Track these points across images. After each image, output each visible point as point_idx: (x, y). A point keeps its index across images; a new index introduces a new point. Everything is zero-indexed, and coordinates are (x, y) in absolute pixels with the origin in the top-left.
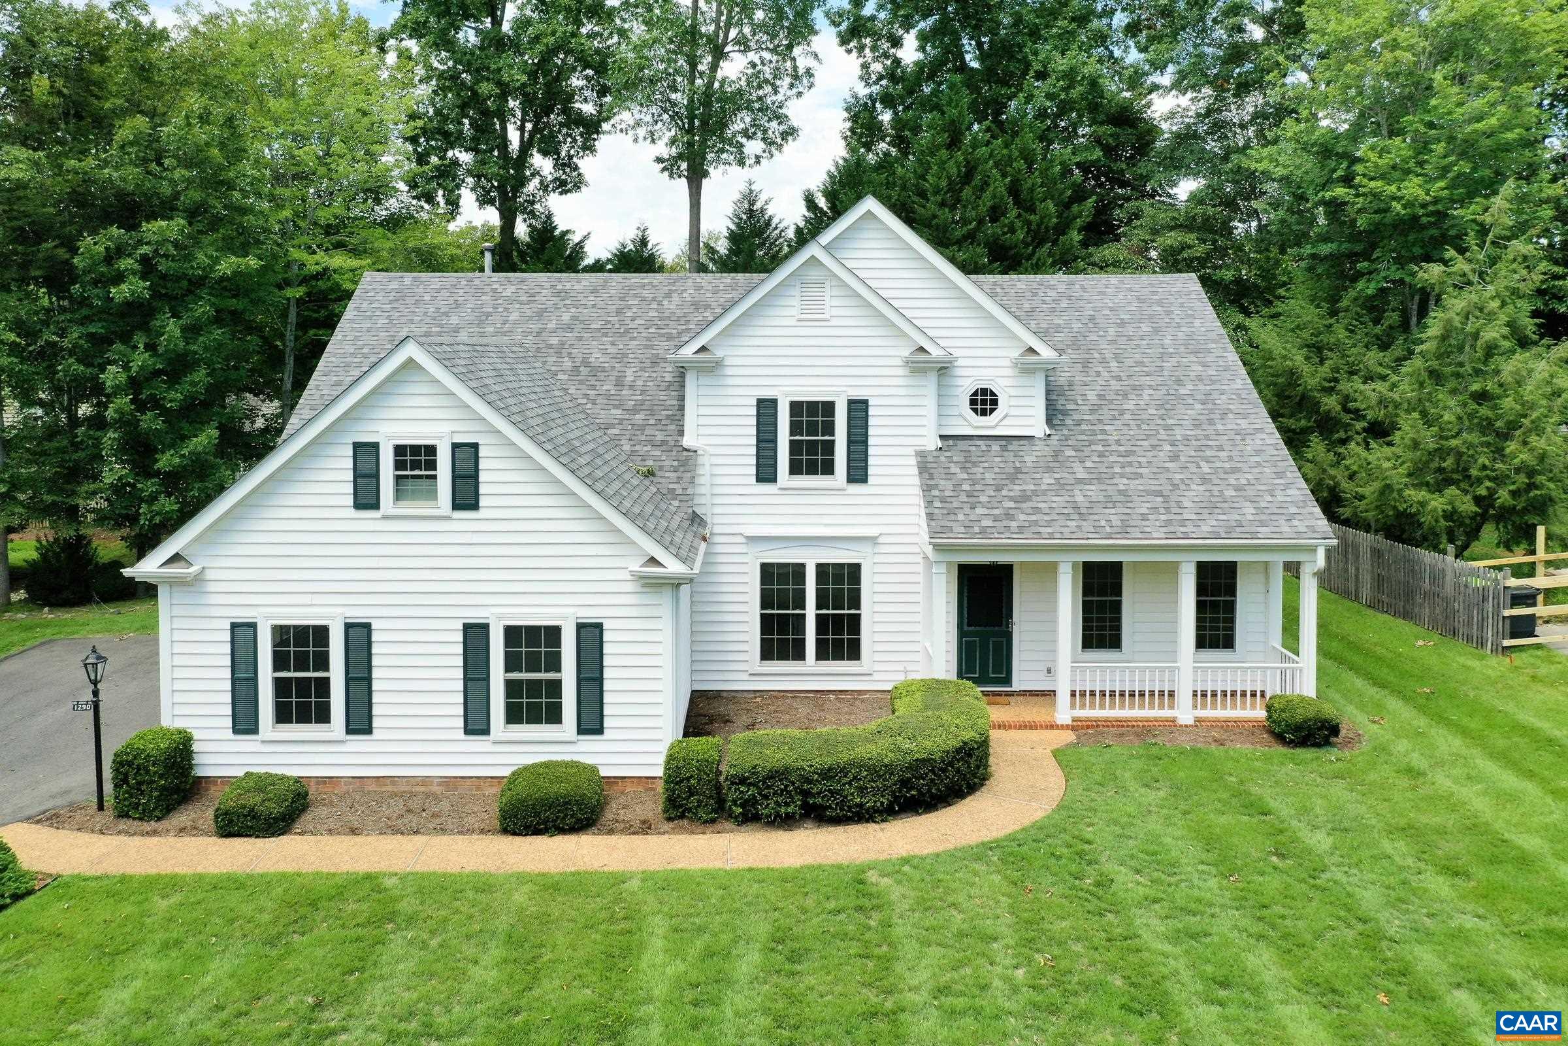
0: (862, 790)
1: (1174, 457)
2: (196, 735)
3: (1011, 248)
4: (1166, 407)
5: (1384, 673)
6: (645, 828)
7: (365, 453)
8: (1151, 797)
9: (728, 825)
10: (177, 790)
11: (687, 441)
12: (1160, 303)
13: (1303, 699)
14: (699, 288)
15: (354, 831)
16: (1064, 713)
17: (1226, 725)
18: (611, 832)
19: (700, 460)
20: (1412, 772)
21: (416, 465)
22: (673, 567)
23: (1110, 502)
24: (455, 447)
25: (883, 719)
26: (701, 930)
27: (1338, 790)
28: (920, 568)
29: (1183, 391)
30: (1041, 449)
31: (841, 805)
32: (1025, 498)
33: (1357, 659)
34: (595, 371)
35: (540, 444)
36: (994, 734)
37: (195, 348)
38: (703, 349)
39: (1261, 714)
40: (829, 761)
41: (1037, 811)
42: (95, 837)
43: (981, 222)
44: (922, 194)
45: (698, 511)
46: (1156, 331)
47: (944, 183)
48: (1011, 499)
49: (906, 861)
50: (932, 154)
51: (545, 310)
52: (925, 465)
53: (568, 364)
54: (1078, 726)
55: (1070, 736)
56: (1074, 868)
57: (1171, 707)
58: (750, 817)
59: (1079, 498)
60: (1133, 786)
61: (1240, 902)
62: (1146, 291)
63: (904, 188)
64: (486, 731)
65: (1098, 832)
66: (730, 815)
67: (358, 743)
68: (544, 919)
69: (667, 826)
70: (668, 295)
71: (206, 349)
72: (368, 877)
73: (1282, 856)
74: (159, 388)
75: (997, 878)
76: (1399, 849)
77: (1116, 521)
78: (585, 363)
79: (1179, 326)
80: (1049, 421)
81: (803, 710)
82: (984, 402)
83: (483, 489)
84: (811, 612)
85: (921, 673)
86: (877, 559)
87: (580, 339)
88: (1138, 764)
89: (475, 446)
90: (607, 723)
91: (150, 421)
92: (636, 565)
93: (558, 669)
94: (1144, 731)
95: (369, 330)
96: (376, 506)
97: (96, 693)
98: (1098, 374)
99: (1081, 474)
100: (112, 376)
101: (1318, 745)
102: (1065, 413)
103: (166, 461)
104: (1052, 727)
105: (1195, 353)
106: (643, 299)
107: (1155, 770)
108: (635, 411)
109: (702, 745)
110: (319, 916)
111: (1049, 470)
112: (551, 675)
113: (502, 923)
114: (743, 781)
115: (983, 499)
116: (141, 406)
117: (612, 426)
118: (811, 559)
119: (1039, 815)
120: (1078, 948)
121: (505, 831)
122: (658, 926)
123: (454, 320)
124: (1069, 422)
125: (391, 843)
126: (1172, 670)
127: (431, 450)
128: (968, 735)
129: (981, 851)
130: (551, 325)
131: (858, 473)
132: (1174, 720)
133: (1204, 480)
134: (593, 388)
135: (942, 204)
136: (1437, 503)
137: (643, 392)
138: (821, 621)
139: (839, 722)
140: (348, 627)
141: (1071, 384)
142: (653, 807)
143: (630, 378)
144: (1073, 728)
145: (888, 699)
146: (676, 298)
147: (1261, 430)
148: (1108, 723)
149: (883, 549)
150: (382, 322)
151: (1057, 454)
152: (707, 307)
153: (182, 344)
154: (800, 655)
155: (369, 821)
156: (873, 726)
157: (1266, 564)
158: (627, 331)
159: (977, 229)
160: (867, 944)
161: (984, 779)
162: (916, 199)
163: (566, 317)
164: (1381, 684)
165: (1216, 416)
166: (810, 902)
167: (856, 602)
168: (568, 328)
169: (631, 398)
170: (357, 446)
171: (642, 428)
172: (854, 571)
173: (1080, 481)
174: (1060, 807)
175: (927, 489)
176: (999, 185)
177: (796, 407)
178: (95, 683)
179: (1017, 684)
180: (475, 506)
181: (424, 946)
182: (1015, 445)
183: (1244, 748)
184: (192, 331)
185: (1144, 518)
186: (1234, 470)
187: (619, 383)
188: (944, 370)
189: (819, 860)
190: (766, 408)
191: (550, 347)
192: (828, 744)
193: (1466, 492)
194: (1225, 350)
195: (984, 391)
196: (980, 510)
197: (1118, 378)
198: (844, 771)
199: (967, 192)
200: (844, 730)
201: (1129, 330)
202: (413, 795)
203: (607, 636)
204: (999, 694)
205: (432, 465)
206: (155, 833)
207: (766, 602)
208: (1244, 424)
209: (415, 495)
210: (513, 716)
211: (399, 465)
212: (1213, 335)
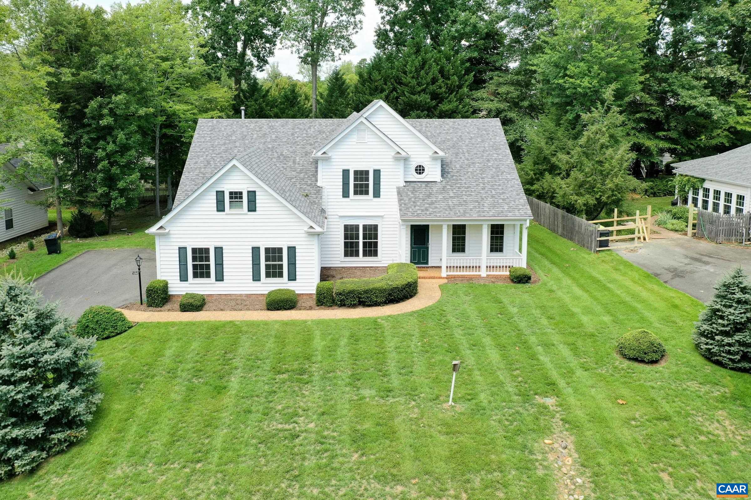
0: (377, 297)
1: (483, 189)
2: (169, 282)
3: (440, 94)
4: (483, 171)
5: (556, 260)
6: (311, 308)
7: (220, 195)
8: (467, 298)
9: (336, 307)
10: (165, 298)
11: (319, 184)
12: (485, 130)
13: (521, 268)
14: (320, 124)
15: (222, 310)
16: (444, 273)
17: (497, 277)
18: (300, 309)
19: (323, 190)
20: (551, 291)
21: (236, 198)
22: (318, 229)
23: (460, 204)
24: (248, 192)
25: (384, 275)
26: (330, 334)
27: (526, 296)
28: (398, 226)
29: (490, 164)
30: (439, 186)
31: (370, 301)
32: (432, 203)
33: (549, 254)
34: (286, 158)
35: (275, 191)
36: (419, 280)
37: (130, 142)
38: (324, 153)
39: (508, 273)
40: (367, 288)
41: (430, 303)
42: (143, 312)
43: (428, 84)
44: (405, 73)
45: (323, 207)
46: (483, 141)
47: (413, 69)
48: (428, 204)
49: (389, 316)
50: (409, 57)
51: (265, 134)
52: (400, 192)
53: (276, 155)
54: (448, 277)
55: (446, 281)
56: (439, 318)
57: (479, 271)
58: (342, 305)
59: (450, 203)
60: (462, 295)
61: (485, 326)
62: (481, 126)
63: (398, 70)
64: (259, 280)
65: (448, 308)
66: (336, 304)
67: (219, 284)
68: (285, 332)
69: (317, 308)
70: (310, 128)
71: (134, 142)
72: (231, 322)
73: (501, 314)
74: (118, 158)
75: (416, 320)
76: (537, 312)
77: (462, 211)
78: (282, 155)
79: (491, 139)
80: (442, 176)
81: (359, 273)
82: (420, 170)
83: (257, 205)
84: (361, 241)
85: (398, 261)
86: (384, 223)
87: (279, 145)
88: (464, 289)
89: (255, 192)
90: (297, 277)
91: (115, 170)
92: (306, 229)
93: (282, 261)
94: (470, 279)
95: (204, 142)
96: (224, 211)
97: (139, 269)
98: (461, 158)
99: (452, 195)
100: (100, 153)
101: (524, 283)
102: (448, 173)
103: (121, 184)
104: (440, 278)
105: (495, 150)
106: (301, 129)
107: (470, 291)
108: (300, 172)
109: (327, 284)
110: (219, 332)
111: (441, 193)
112: (280, 263)
113: (273, 333)
114: (340, 294)
115: (418, 204)
116: (112, 164)
117: (293, 178)
118: (361, 223)
119: (431, 304)
120: (436, 338)
121: (268, 309)
122: (318, 333)
123: (234, 138)
124: (449, 176)
125: (234, 313)
126: (480, 259)
127: (241, 193)
128: (410, 280)
129: (412, 314)
130: (268, 140)
131: (377, 194)
132: (480, 276)
133: (493, 197)
134: (285, 164)
135: (413, 77)
136: (581, 201)
137: (303, 166)
138: (364, 244)
139: (370, 277)
140: (216, 248)
141: (451, 162)
142: (313, 303)
143: (298, 160)
144: (447, 278)
145: (386, 269)
146: (312, 129)
147: (514, 179)
148: (458, 276)
149: (385, 220)
150: (208, 139)
151: (444, 187)
152: (324, 132)
153: (125, 141)
154: (357, 255)
155: (226, 307)
156: (380, 278)
157: (514, 225)
158: (296, 142)
159: (426, 88)
160: (377, 337)
161: (415, 294)
162: (403, 75)
163: (273, 137)
164: (553, 263)
165: (500, 174)
166: (361, 327)
167: (376, 237)
168: (275, 141)
169: (299, 169)
170: (217, 192)
171: (303, 179)
172: (376, 227)
173: (451, 197)
174: (439, 301)
175: (400, 200)
176: (435, 69)
177: (356, 172)
178: (139, 266)
179: (430, 264)
180: (255, 211)
181: (252, 339)
182: (430, 185)
183: (500, 284)
184: (129, 136)
185: (471, 210)
186: (503, 193)
187: (294, 162)
188: (406, 160)
189: (363, 316)
190: (346, 173)
191: (269, 148)
192: (367, 283)
193: (593, 196)
194: (506, 148)
195: (420, 166)
196: (417, 208)
197: (468, 159)
198: (371, 291)
199: (422, 72)
200: (371, 279)
201: (473, 141)
202: (237, 300)
203: (297, 251)
204: (424, 267)
205: (241, 198)
206: (161, 311)
207: (346, 237)
208: (509, 176)
209: (236, 207)
210: (268, 275)
211: (231, 198)
212: (502, 143)
